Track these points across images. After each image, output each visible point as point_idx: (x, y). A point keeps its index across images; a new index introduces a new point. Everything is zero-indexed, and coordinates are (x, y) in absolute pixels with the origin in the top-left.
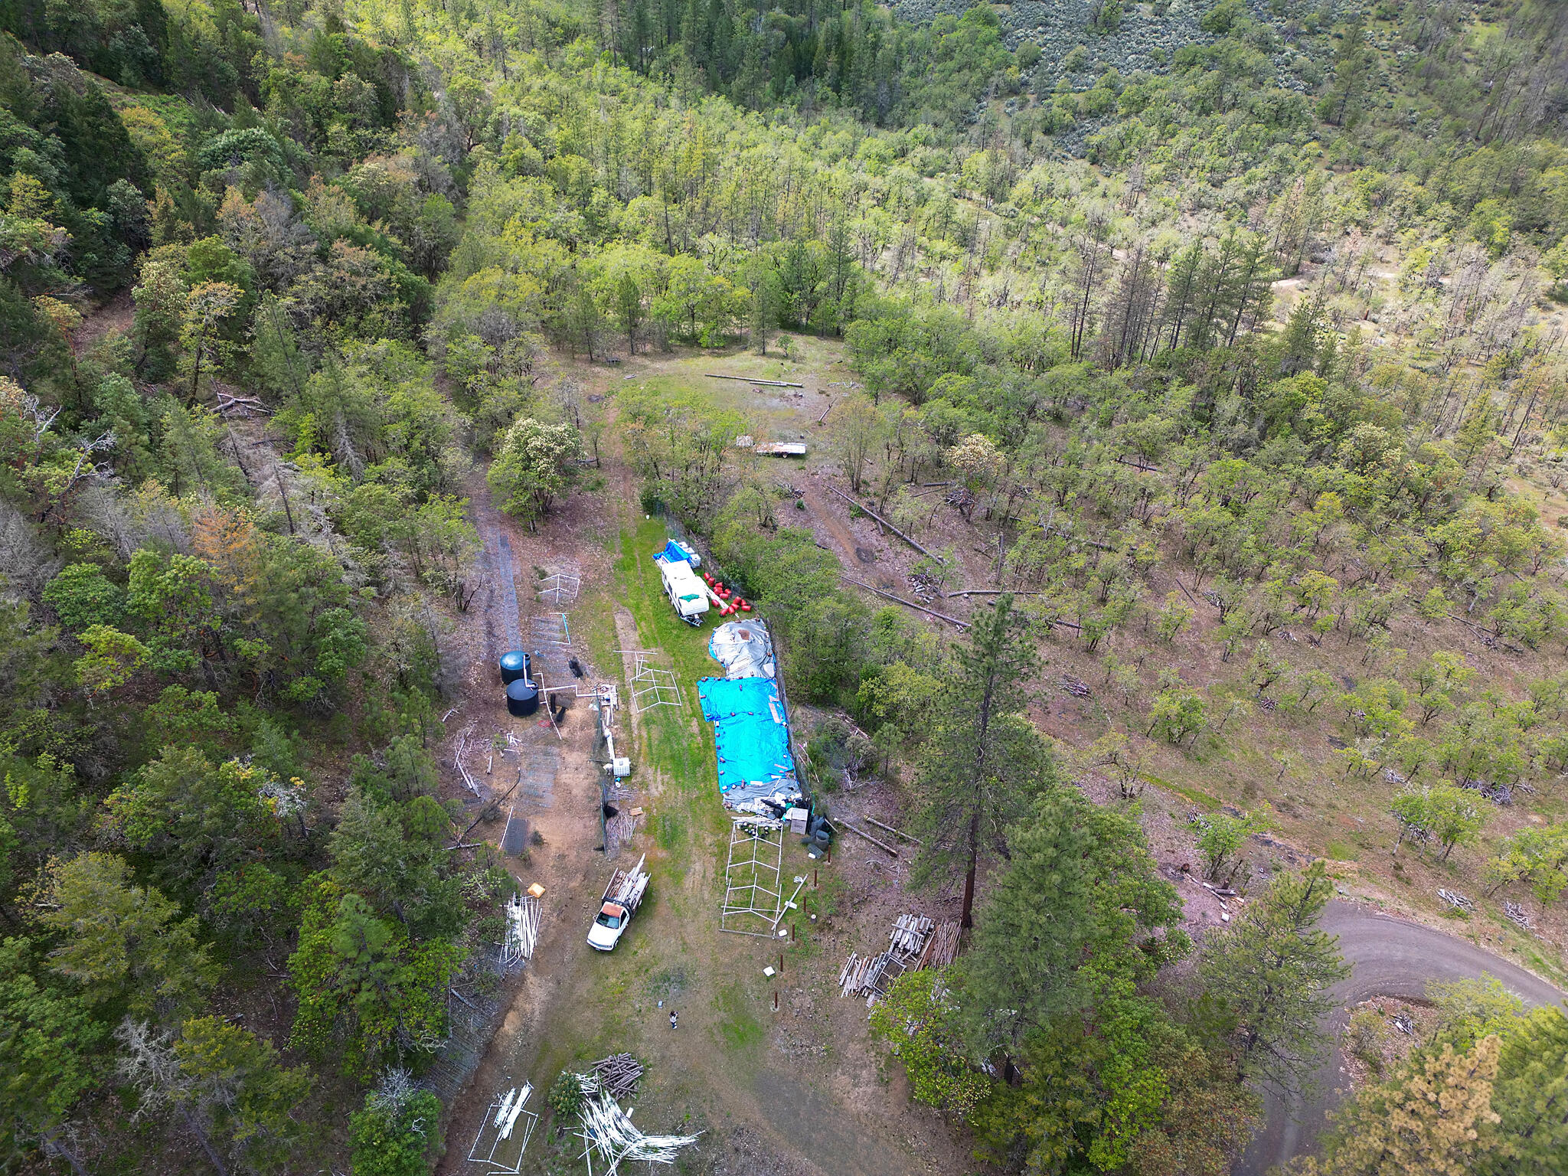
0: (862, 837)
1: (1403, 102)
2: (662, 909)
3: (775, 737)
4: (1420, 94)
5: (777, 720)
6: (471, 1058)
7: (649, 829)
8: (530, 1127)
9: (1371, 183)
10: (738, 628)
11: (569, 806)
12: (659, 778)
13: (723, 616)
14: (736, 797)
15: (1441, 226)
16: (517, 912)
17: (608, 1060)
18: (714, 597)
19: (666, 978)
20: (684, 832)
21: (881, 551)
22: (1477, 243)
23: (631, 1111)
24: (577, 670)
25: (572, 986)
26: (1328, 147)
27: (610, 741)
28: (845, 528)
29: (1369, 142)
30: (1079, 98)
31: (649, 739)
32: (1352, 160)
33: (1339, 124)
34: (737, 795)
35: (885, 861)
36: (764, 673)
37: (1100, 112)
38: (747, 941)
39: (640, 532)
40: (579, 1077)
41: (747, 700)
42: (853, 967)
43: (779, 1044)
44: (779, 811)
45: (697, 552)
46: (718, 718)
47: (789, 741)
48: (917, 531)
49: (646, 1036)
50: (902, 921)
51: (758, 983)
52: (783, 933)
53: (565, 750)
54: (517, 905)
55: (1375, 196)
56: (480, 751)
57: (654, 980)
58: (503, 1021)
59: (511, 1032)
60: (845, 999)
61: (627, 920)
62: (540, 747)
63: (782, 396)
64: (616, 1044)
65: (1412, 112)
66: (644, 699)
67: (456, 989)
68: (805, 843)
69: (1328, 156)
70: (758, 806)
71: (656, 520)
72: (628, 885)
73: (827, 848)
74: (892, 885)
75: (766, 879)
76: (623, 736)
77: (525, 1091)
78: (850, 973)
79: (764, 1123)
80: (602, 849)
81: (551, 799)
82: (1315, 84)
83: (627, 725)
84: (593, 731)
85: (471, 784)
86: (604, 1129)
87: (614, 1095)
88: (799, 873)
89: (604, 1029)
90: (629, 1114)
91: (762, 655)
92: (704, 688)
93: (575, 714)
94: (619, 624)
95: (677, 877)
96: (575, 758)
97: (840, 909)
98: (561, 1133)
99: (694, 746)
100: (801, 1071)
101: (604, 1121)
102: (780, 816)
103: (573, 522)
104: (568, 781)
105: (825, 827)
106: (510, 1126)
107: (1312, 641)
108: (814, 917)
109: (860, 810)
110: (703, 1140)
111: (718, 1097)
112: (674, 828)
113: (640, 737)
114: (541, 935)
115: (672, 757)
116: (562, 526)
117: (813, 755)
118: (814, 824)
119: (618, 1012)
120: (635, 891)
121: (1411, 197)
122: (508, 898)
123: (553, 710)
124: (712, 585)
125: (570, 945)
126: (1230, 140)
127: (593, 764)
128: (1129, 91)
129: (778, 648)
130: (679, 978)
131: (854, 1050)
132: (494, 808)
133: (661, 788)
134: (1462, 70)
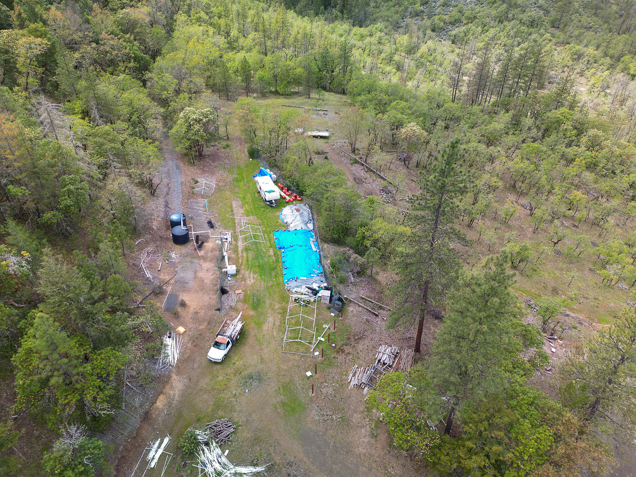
0: (359, 306)
1: (585, 19)
2: (250, 340)
3: (313, 257)
4: (593, 16)
5: (314, 249)
6: (135, 421)
7: (245, 301)
8: (168, 460)
9: (574, 50)
10: (294, 207)
11: (202, 288)
12: (252, 276)
13: (287, 203)
14: (292, 285)
15: (605, 68)
16: (168, 341)
17: (214, 423)
18: (283, 194)
19: (251, 377)
20: (264, 302)
21: (366, 179)
22: (622, 74)
23: (227, 451)
24: (211, 225)
25: (198, 381)
26: (554, 37)
27: (226, 258)
28: (348, 168)
29: (572, 35)
30: (446, 17)
31: (247, 257)
32: (565, 42)
33: (558, 28)
34: (293, 284)
35: (372, 318)
36: (308, 227)
37: (455, 22)
38: (297, 357)
39: (247, 166)
40: (197, 432)
41: (299, 239)
42: (356, 372)
43: (314, 414)
44: (315, 292)
45: (275, 174)
46: (284, 248)
47: (320, 259)
48: (383, 171)
49: (238, 408)
50: (382, 348)
51: (302, 380)
52: (317, 353)
53: (202, 262)
54: (169, 337)
55: (576, 57)
56: (155, 260)
57: (244, 378)
58: (156, 400)
59: (161, 407)
60: (351, 390)
61: (230, 346)
62: (188, 259)
63: (317, 114)
64: (221, 413)
65: (590, 23)
66: (245, 239)
67: (129, 382)
68: (329, 308)
69: (554, 40)
70: (304, 290)
71: (255, 161)
72: (232, 327)
73: (341, 310)
74: (376, 330)
75: (308, 325)
76: (233, 256)
77: (166, 440)
78: (354, 375)
79: (305, 459)
80: (219, 310)
81: (192, 284)
82: (547, 12)
83: (236, 250)
84: (218, 253)
85: (149, 275)
86: (211, 462)
87: (217, 443)
88: (326, 323)
89: (214, 405)
90: (226, 454)
91: (307, 219)
92: (277, 234)
93: (209, 245)
94: (234, 205)
95: (259, 325)
96: (206, 265)
97: (348, 342)
98: (185, 465)
99: (271, 261)
100: (327, 429)
101: (211, 458)
102: (315, 295)
103: (214, 161)
104: (203, 276)
105: (340, 299)
106: (156, 460)
107: (574, 226)
108: (334, 345)
109: (358, 293)
110: (269, 469)
111: (279, 444)
112: (259, 300)
113: (242, 257)
114: (182, 354)
115: (259, 266)
116: (208, 162)
117: (333, 266)
118: (334, 298)
119: (223, 396)
120: (235, 331)
121: (592, 56)
122: (165, 334)
123: (197, 243)
124: (282, 189)
125: (198, 359)
126: (512, 33)
127: (216, 268)
128: (467, 13)
129: (315, 217)
130: (258, 377)
131: (356, 418)
132: (160, 287)
133: (252, 281)
134: (610, 7)
